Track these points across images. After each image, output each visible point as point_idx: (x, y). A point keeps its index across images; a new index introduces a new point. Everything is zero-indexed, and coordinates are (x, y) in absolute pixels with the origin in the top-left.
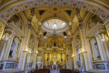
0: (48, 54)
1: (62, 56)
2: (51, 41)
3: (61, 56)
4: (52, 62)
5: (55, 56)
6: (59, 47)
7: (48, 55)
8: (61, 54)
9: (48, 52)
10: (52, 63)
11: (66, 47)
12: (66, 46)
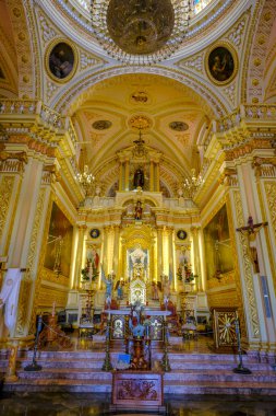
0: (95, 233)
1: (183, 250)
2: (117, 160)
3: (178, 247)
4: (120, 288)
5: (138, 252)
6: (166, 195)
7: (95, 241)
8: (178, 234)
9: (91, 225)
10: (121, 293)
11: (232, 165)
12: (230, 156)
